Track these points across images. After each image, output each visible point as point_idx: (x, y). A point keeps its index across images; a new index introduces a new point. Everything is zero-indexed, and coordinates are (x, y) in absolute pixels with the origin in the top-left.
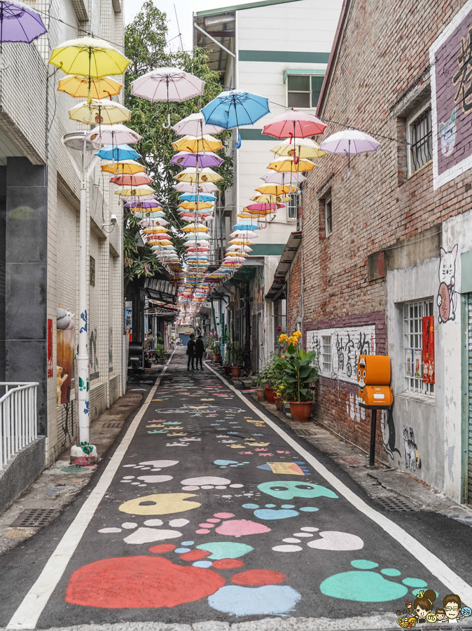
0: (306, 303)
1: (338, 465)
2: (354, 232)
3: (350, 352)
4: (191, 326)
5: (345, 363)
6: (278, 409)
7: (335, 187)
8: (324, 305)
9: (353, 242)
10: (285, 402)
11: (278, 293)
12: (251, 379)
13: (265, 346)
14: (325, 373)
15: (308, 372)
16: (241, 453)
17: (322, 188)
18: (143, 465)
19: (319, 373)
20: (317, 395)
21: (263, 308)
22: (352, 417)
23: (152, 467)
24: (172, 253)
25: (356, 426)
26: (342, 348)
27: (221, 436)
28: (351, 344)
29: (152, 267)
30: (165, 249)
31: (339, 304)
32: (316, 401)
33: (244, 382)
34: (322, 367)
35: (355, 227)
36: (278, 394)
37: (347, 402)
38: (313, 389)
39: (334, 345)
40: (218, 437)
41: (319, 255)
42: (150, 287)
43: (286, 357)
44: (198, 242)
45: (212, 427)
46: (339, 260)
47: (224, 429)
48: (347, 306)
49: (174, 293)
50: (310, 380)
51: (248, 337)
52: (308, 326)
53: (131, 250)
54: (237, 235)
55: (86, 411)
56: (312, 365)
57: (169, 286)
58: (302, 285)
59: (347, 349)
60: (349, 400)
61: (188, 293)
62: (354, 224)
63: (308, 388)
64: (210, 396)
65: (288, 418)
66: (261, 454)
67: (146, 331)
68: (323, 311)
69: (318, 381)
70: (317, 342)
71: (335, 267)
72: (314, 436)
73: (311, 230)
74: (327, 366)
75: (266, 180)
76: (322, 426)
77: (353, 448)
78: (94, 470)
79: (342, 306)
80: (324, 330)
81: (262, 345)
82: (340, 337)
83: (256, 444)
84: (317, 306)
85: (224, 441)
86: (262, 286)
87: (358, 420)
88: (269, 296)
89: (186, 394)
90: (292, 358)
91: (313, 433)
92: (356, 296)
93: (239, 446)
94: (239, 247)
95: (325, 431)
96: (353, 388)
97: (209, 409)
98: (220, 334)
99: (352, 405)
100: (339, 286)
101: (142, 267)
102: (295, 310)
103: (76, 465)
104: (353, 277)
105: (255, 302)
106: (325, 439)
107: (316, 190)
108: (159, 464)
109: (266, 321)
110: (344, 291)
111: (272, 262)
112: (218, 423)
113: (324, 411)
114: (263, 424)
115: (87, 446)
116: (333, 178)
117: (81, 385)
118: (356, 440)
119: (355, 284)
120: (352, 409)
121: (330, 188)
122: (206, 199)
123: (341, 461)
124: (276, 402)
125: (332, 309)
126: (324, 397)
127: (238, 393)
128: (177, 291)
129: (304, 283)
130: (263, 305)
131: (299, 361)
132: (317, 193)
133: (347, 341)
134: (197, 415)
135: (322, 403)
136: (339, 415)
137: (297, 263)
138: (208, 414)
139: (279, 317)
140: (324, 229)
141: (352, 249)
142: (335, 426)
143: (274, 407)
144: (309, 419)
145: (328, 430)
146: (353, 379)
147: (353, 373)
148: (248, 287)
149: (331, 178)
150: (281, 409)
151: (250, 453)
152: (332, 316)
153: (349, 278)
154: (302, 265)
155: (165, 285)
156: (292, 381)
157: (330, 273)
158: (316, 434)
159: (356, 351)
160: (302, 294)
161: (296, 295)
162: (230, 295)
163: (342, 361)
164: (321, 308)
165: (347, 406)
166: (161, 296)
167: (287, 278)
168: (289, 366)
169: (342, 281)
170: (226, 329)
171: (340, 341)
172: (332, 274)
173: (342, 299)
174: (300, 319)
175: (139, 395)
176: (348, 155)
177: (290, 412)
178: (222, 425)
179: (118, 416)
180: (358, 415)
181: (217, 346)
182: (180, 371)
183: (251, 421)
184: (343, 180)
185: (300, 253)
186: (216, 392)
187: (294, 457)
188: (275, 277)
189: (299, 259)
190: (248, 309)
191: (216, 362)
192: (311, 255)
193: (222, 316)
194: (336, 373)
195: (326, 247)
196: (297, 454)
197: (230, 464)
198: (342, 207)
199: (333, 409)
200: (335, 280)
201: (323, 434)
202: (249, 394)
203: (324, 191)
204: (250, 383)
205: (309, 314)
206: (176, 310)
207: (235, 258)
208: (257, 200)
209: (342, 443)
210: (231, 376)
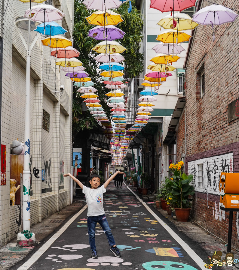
0: (188, 144)
1: (204, 251)
2: (219, 90)
3: (215, 173)
4: (122, 166)
5: (212, 181)
6: (169, 214)
7: (207, 62)
8: (199, 143)
9: (218, 97)
10: (172, 209)
11: (171, 140)
12: (154, 195)
13: (163, 174)
14: (199, 189)
15: (188, 189)
16: (137, 241)
17: (199, 65)
18: (65, 247)
19: (195, 190)
20: (194, 204)
21: (162, 150)
22: (216, 218)
23: (71, 248)
24: (102, 113)
25: (219, 224)
26: (211, 171)
27: (125, 229)
28: (216, 167)
29: (91, 123)
30: (98, 110)
31: (209, 141)
32: (193, 208)
33: (149, 197)
34: (197, 185)
35: (220, 87)
36: (168, 203)
37: (213, 208)
38: (191, 200)
39: (205, 170)
40: (123, 230)
41: (196, 110)
42: (93, 139)
43: (174, 179)
44: (117, 104)
45: (121, 223)
46: (209, 111)
47: (129, 225)
48: (214, 142)
49: (108, 143)
50: (189, 194)
51: (153, 170)
52: (189, 159)
53: (78, 112)
54: (143, 99)
55: (28, 209)
56: (190, 184)
57: (105, 138)
58: (186, 132)
59: (214, 171)
60: (214, 207)
61: (117, 143)
62: (219, 84)
63: (188, 199)
64: (126, 205)
65: (174, 219)
66: (150, 242)
67: (92, 166)
68: (198, 148)
69: (194, 195)
70: (194, 169)
71: (206, 116)
72: (190, 231)
73: (191, 95)
74: (200, 184)
75: (157, 50)
76: (196, 225)
77: (216, 239)
78: (31, 250)
79: (211, 143)
80: (199, 160)
81: (161, 174)
82: (209, 164)
83: (148, 235)
84: (195, 145)
85: (127, 233)
86: (161, 136)
87: (220, 220)
88: (166, 142)
89: (110, 204)
90: (177, 179)
91: (190, 229)
92: (220, 134)
93: (136, 236)
94: (145, 108)
95: (198, 228)
96: (217, 198)
97: (123, 213)
98: (137, 169)
99: (216, 210)
100: (209, 129)
101: (85, 123)
102: (181, 149)
103: (20, 246)
104: (218, 121)
105: (157, 147)
106: (198, 233)
107: (195, 67)
108: (76, 247)
109: (164, 158)
110: (212, 132)
111: (167, 120)
112: (126, 221)
113: (198, 215)
114: (156, 222)
115: (28, 233)
116: (206, 56)
117: (24, 191)
118: (219, 234)
119: (220, 126)
120: (216, 212)
121: (204, 64)
122: (118, 69)
123: (207, 248)
124: (167, 209)
125: (204, 146)
126: (198, 206)
127: (144, 204)
128: (109, 142)
129: (187, 131)
130: (162, 148)
131: (182, 181)
132: (195, 69)
133: (214, 166)
134: (114, 216)
135: (197, 210)
136: (207, 217)
137: (183, 118)
138: (121, 216)
139: (172, 156)
140: (200, 93)
141: (218, 102)
142: (205, 225)
143: (166, 212)
144: (188, 220)
145: (200, 227)
146: (217, 192)
147: (217, 188)
148: (153, 138)
149: (204, 56)
150: (170, 214)
151: (142, 241)
152: (204, 150)
153: (216, 122)
154: (186, 119)
155: (102, 137)
156: (177, 194)
157: (203, 121)
158: (192, 230)
159: (219, 172)
160: (185, 138)
161: (181, 140)
162: (143, 144)
163: (210, 180)
164: (197, 146)
165: (213, 211)
166: (100, 144)
167: (176, 129)
168: (175, 184)
169: (211, 125)
170: (141, 166)
171: (209, 166)
172: (204, 121)
173: (211, 138)
174: (184, 155)
175: (81, 204)
176: (213, 25)
177: (175, 215)
178: (128, 222)
179: (62, 216)
180: (220, 217)
181: (135, 176)
182: (111, 191)
183: (148, 220)
184: (212, 56)
185: (185, 111)
186: (130, 203)
187: (174, 244)
188: (169, 129)
189: (184, 115)
190: (153, 151)
191: (134, 186)
192: (191, 111)
193: (139, 158)
194: (206, 188)
195: (201, 104)
196: (176, 242)
197: (126, 248)
198: (211, 74)
199: (204, 213)
200: (207, 125)
201: (197, 230)
202: (151, 204)
203: (200, 67)
204: (153, 198)
205: (190, 151)
206: (110, 154)
207: (143, 116)
208: (153, 69)
209: (209, 236)
210: (142, 194)
